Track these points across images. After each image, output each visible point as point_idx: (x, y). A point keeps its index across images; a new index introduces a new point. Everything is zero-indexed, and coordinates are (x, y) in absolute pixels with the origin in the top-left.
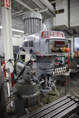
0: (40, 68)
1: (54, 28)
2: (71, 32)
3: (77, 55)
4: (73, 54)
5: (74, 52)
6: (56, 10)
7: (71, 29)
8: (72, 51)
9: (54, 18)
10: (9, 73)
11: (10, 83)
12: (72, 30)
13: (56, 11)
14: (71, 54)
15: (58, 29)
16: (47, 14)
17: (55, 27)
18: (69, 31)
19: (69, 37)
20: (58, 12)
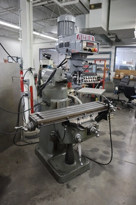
0: (74, 65)
1: (86, 31)
2: (111, 39)
3: (118, 75)
4: (113, 74)
5: (114, 71)
6: (91, 4)
7: (113, 34)
8: (112, 69)
9: (87, 15)
10: (28, 85)
11: (28, 99)
12: (114, 36)
13: (90, 6)
14: (110, 74)
15: (92, 32)
16: (76, 7)
17: (87, 29)
18: (109, 37)
19: (108, 46)
20: (92, 7)
